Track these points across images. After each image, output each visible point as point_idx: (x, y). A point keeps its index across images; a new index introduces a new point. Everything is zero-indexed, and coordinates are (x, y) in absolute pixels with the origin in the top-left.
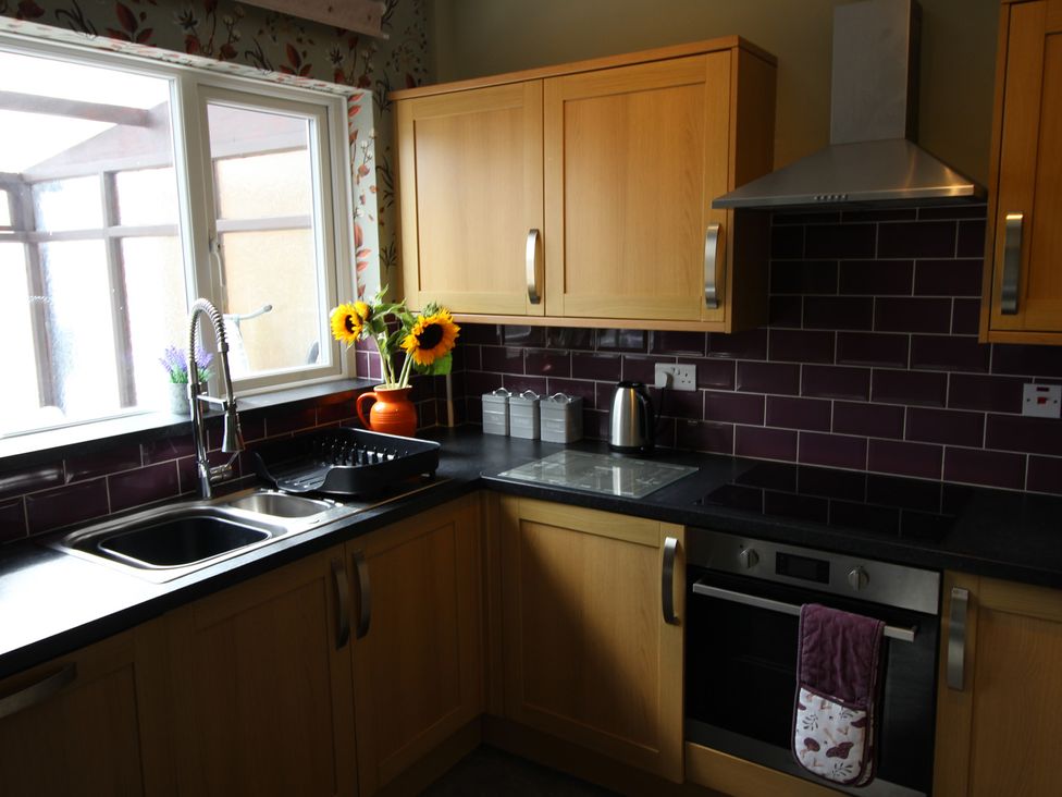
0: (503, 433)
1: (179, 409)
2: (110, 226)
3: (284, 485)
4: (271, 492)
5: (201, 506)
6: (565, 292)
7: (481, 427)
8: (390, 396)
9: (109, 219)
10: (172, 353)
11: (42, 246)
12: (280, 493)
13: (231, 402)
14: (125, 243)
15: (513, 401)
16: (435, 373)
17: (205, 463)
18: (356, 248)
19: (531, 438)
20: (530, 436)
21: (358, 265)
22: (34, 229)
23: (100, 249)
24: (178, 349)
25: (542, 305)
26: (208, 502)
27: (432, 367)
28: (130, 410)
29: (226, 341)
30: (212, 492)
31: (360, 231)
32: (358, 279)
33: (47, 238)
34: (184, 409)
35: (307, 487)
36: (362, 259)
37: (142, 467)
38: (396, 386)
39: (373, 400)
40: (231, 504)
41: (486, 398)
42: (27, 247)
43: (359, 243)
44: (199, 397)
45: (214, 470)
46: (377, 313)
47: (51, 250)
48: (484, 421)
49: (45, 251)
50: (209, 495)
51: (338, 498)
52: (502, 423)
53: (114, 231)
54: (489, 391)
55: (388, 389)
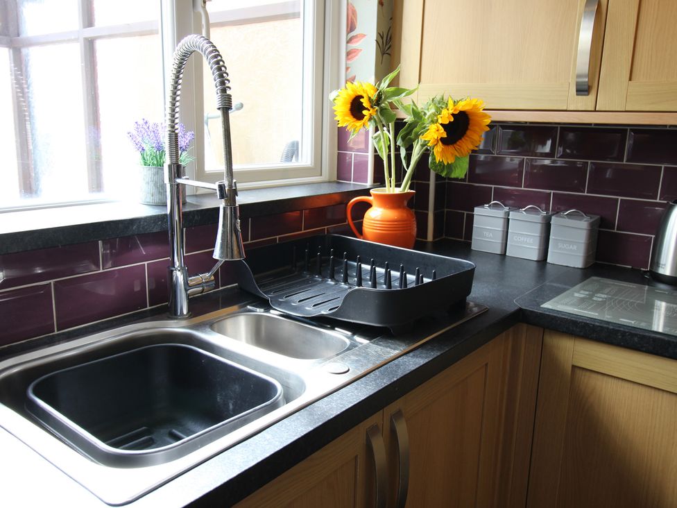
0: (498, 252)
1: (150, 199)
2: (85, 27)
3: (280, 304)
4: (260, 311)
5: (176, 327)
6: (630, 79)
7: (470, 244)
8: (392, 201)
9: (84, 22)
10: (144, 127)
11: (24, 51)
12: (273, 314)
13: (230, 186)
14: (99, 45)
15: (512, 215)
16: (453, 176)
17: (182, 269)
18: (348, 33)
19: (535, 258)
20: (534, 255)
21: (348, 54)
22: (18, 35)
23: (76, 51)
24: (151, 123)
25: (592, 97)
26: (184, 323)
27: (450, 167)
28: (96, 196)
29: (228, 92)
30: (189, 310)
31: (354, 12)
32: (347, 69)
33: (30, 43)
34: (157, 199)
35: (310, 310)
36: (353, 46)
37: (101, 271)
38: (398, 191)
39: (368, 205)
40: (211, 326)
41: (477, 210)
42: (11, 51)
43: (351, 28)
44: (179, 181)
45: (194, 280)
46: (386, 98)
47: (34, 55)
48: (474, 237)
49: (27, 55)
50: (185, 312)
51: (356, 329)
52: (498, 240)
53: (89, 33)
54: (481, 204)
55: (387, 192)
